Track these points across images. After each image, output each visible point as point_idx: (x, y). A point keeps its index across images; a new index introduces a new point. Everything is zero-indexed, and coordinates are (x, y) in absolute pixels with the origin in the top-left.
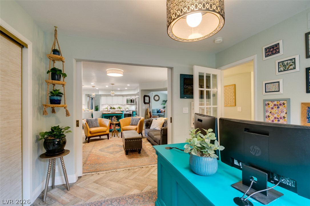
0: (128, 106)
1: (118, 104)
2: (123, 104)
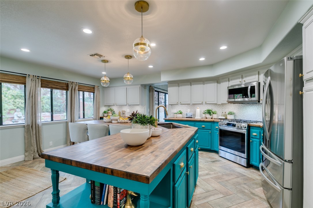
0: (232, 108)
1: (204, 103)
2: (220, 103)
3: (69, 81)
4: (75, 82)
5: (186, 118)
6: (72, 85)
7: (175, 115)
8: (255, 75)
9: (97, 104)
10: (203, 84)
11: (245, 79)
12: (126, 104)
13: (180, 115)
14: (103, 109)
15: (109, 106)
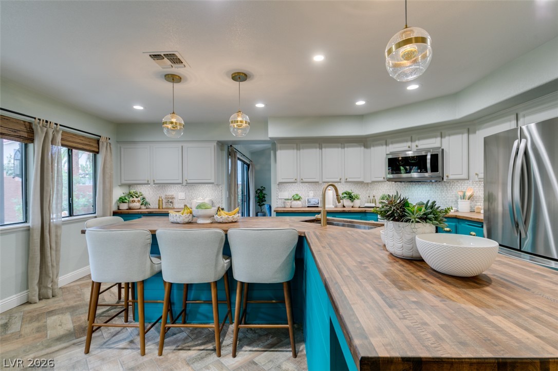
2: (368, 181)
3: (37, 117)
4: (54, 121)
5: (308, 207)
6: (45, 129)
7: (288, 202)
8: (436, 137)
9: (107, 180)
10: (342, 148)
11: (417, 143)
12: (180, 181)
13: (298, 202)
14: (118, 193)
15: (130, 186)
